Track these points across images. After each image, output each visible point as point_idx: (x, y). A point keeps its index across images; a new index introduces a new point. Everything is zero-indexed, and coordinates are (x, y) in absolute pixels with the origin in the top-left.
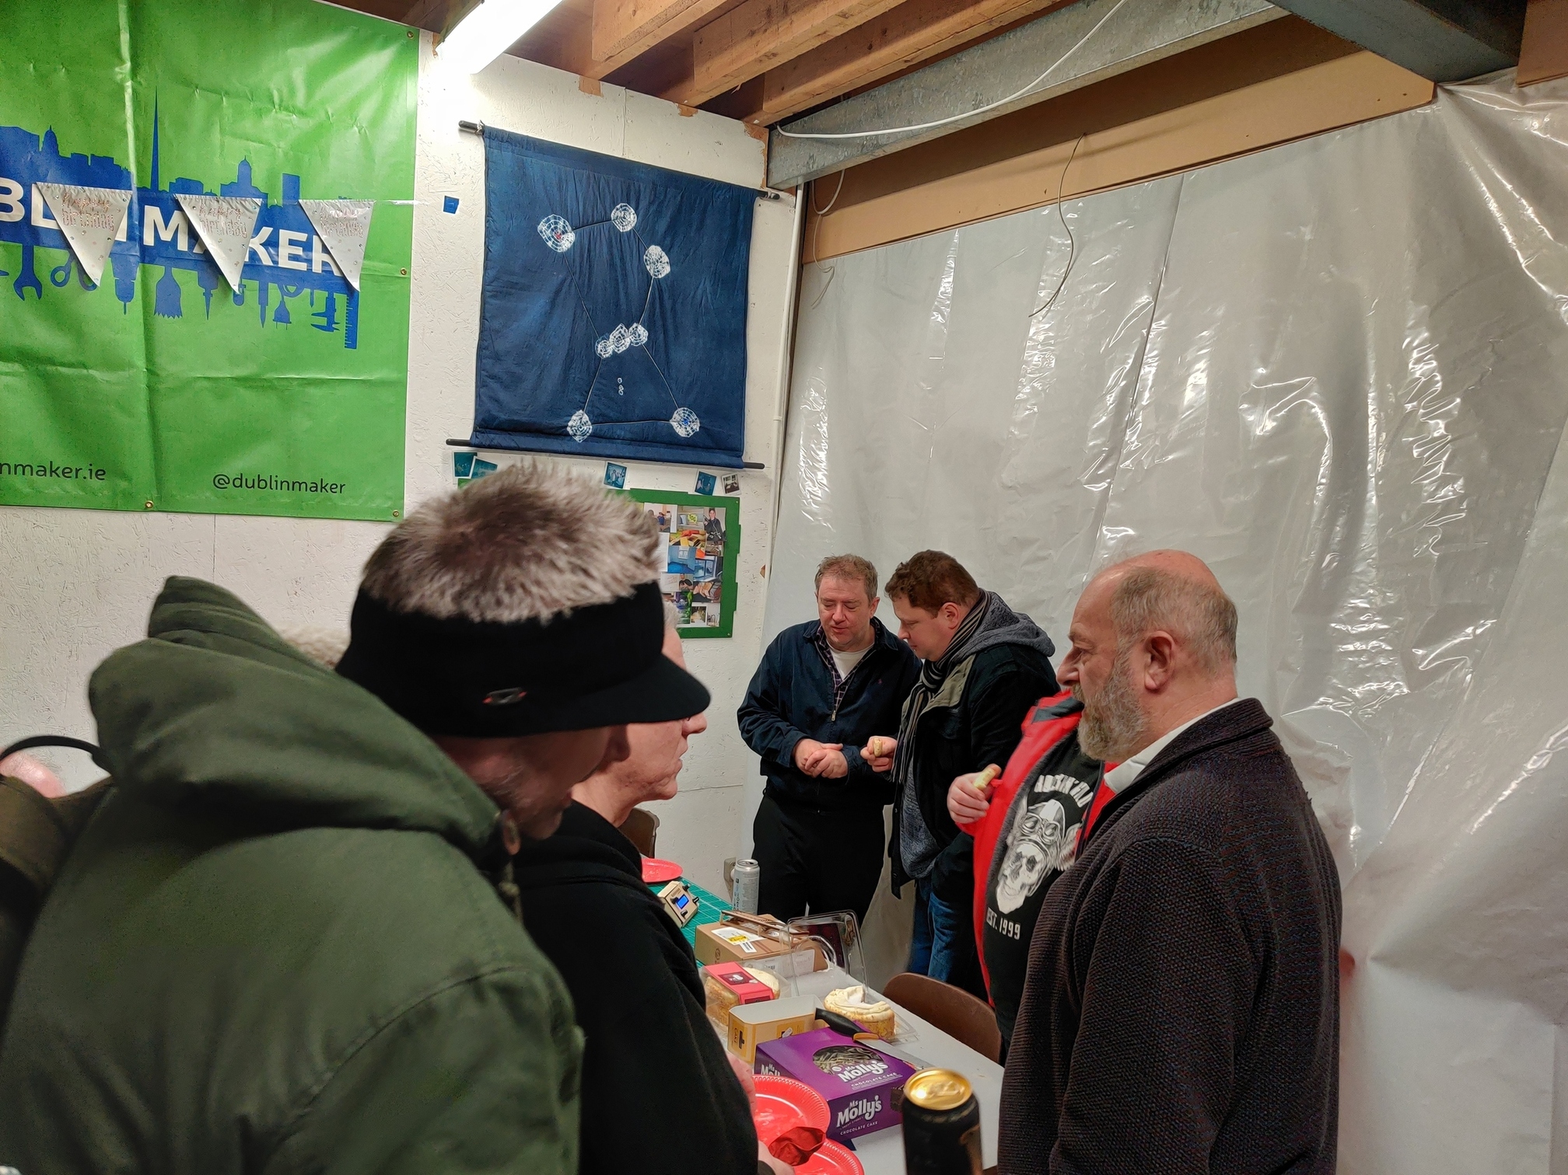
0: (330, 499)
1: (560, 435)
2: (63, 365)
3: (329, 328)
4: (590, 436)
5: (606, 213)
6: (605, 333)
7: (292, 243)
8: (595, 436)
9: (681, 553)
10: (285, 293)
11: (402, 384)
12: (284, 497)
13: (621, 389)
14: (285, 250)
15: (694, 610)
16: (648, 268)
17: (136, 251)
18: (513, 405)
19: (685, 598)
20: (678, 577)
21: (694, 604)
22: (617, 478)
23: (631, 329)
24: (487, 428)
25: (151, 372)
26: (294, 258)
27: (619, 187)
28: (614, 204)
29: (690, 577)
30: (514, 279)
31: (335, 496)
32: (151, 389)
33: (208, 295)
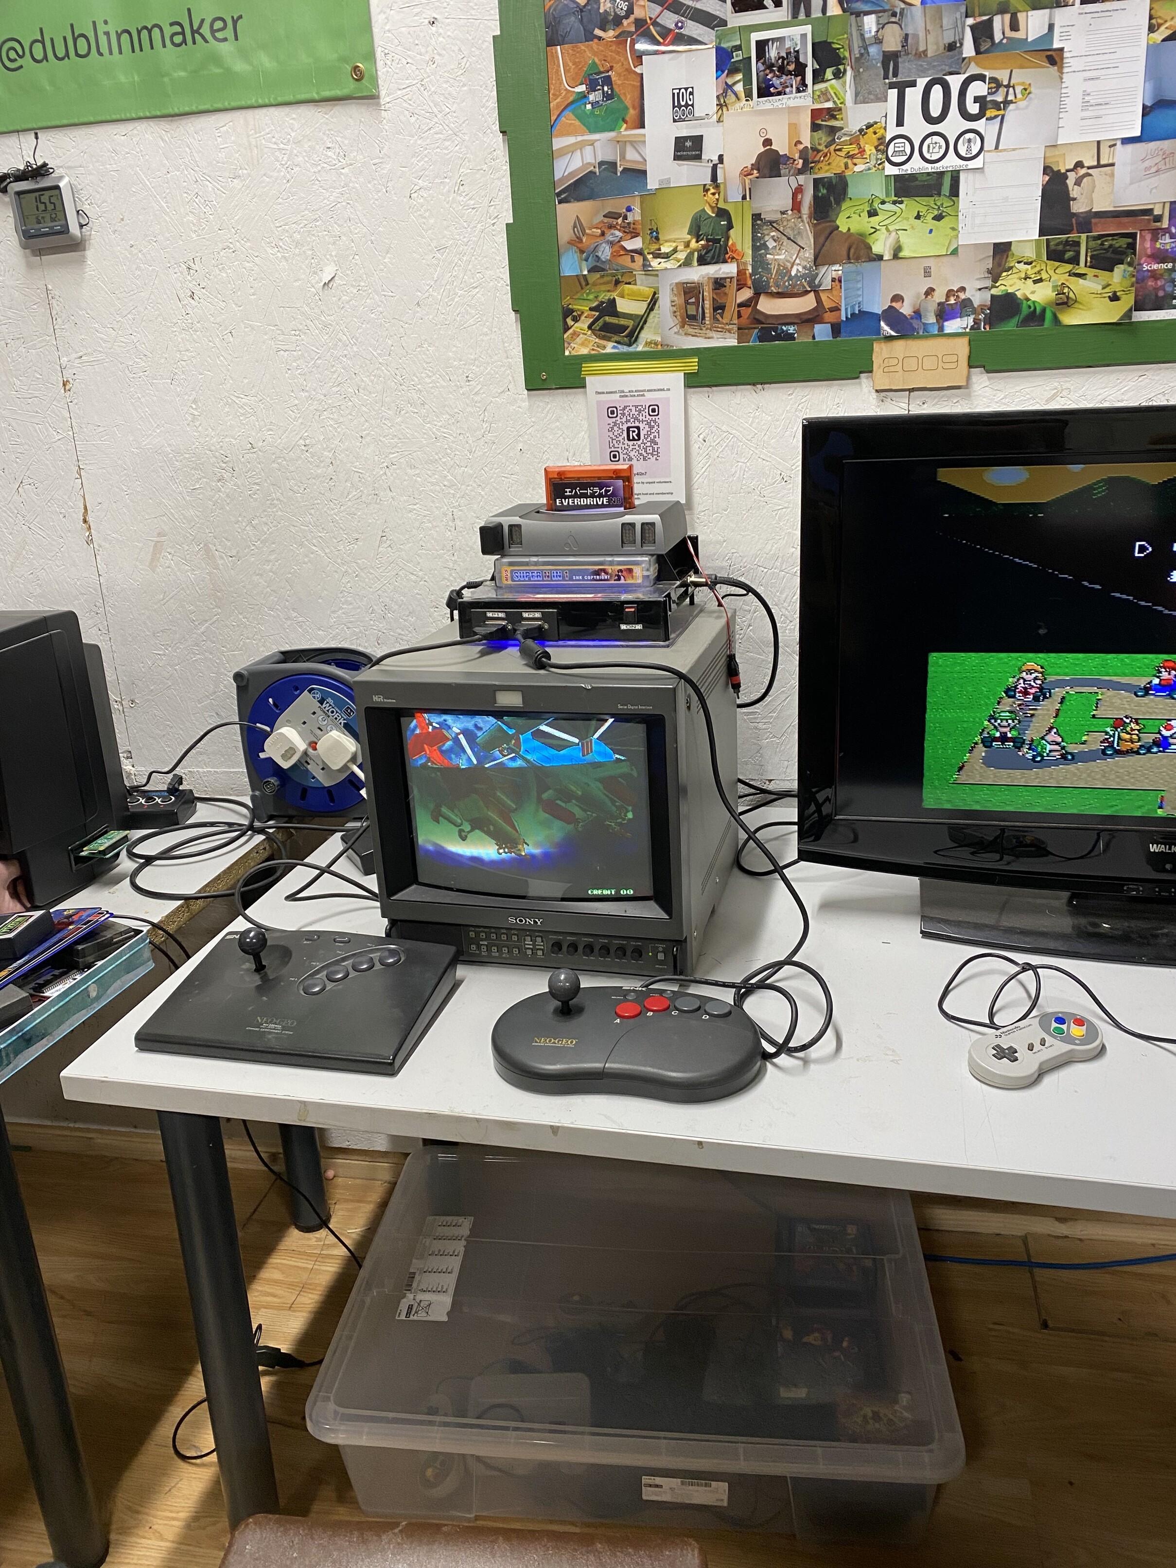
31: (226, 49)
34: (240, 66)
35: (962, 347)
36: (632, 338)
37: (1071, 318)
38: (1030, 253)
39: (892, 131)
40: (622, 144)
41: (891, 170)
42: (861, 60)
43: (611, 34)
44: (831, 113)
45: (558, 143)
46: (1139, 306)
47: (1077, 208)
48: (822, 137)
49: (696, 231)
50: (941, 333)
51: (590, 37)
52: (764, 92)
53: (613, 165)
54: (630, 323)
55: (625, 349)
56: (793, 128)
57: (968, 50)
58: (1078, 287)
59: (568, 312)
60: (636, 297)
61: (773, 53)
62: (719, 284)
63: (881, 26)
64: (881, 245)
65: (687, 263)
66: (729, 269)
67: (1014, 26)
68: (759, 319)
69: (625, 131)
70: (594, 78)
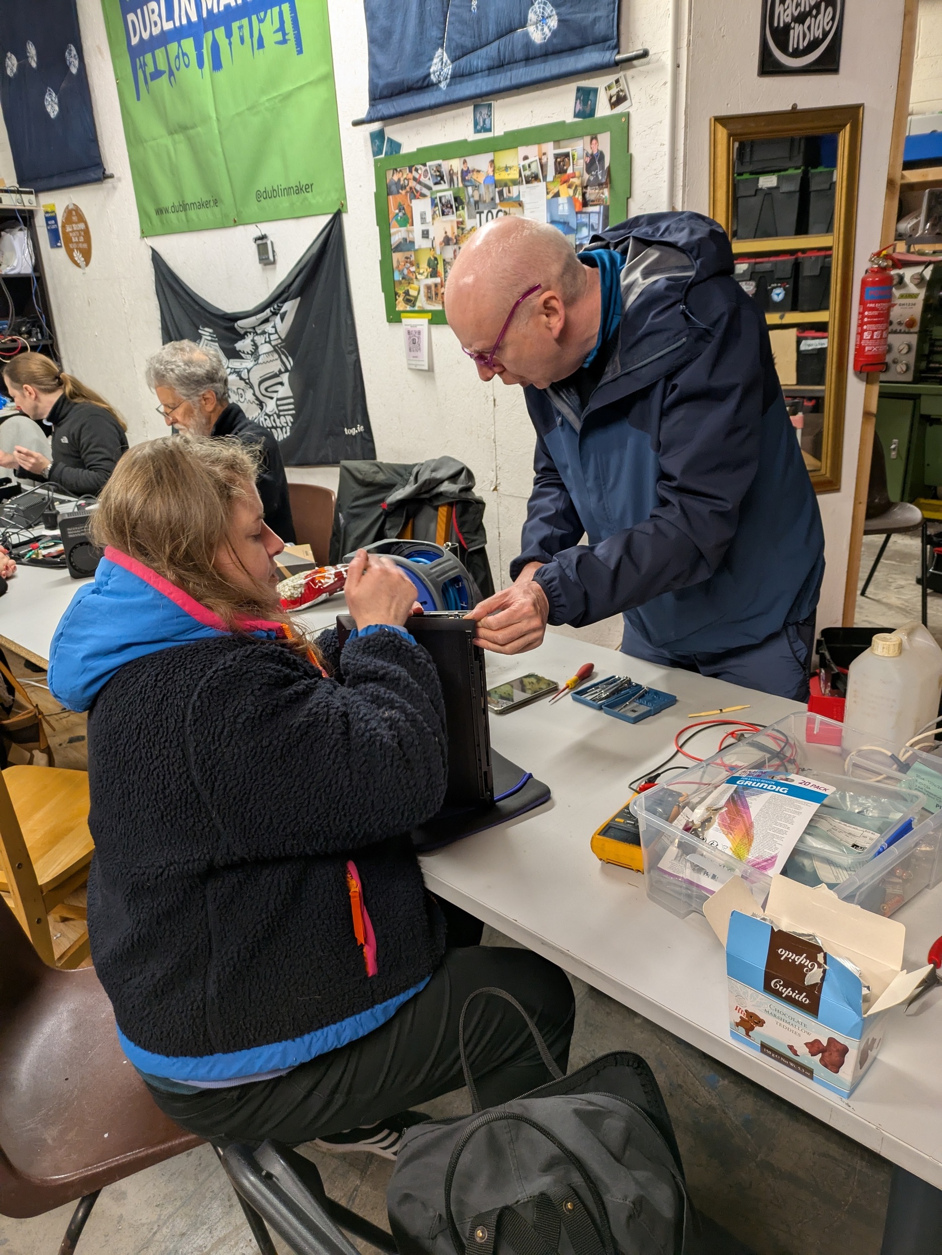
1: (426, 87)
3: (284, 41)
4: (454, 77)
8: (457, 77)
9: (561, 208)
10: (261, 21)
11: (329, 77)
12: (284, 202)
13: (474, 3)
17: (202, 26)
18: (389, 68)
24: (377, 97)
25: (218, 119)
31: (309, 195)
32: (220, 133)
33: (230, 44)
34: (313, 201)
36: (414, 305)
42: (469, 203)
43: (403, 192)
44: (462, 223)
45: (392, 231)
48: (460, 231)
49: (429, 265)
51: (398, 193)
52: (443, 214)
53: (405, 240)
54: (413, 299)
55: (412, 309)
56: (452, 227)
59: (396, 294)
60: (414, 289)
61: (443, 201)
62: (436, 285)
63: (473, 191)
65: (427, 277)
66: (437, 280)
67: (509, 192)
69: (409, 227)
70: (401, 208)
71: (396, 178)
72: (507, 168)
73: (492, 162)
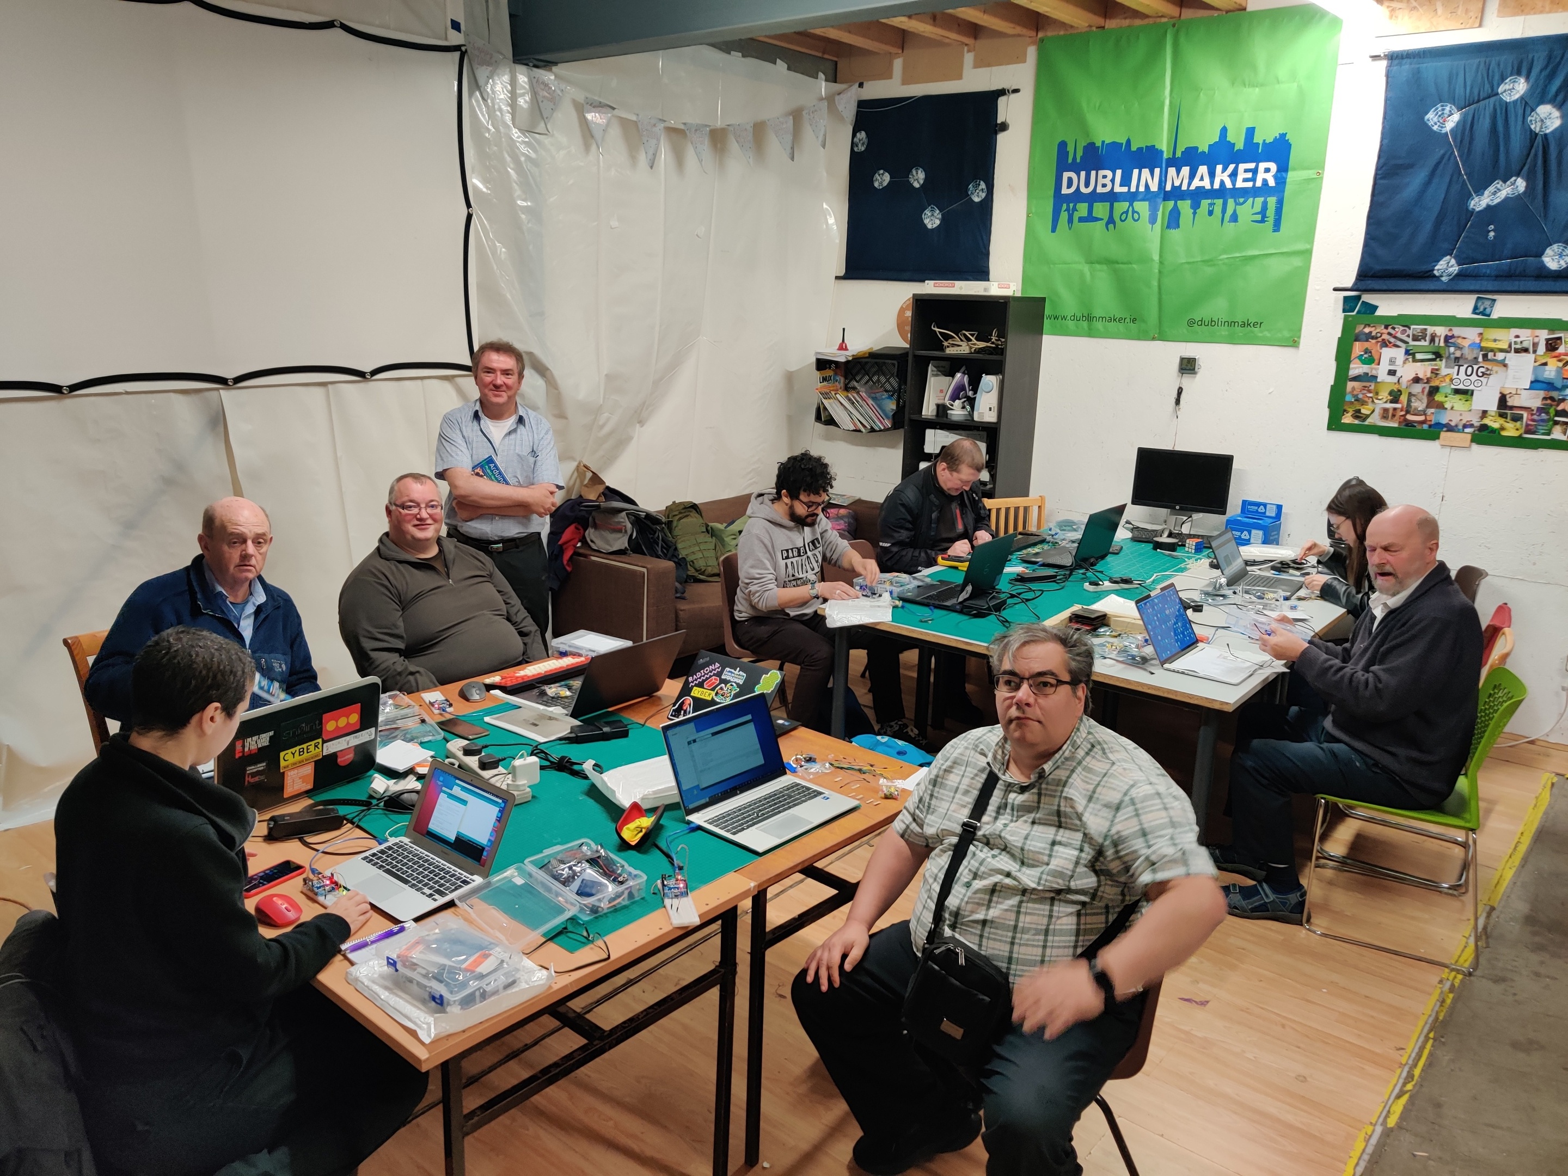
0: (1252, 332)
1: (1428, 277)
2: (1122, 263)
3: (1263, 221)
4: (1457, 275)
5: (1492, 90)
6: (1480, 190)
7: (1246, 171)
8: (1460, 276)
9: (1547, 373)
10: (1237, 204)
11: (1307, 254)
12: (1224, 331)
13: (1492, 234)
14: (1241, 176)
15: (1556, 423)
16: (1533, 127)
17: (1162, 196)
18: (1388, 259)
19: (1547, 413)
20: (1542, 394)
21: (1557, 419)
22: (1485, 309)
23: (1508, 183)
24: (1365, 276)
25: (1161, 262)
26: (1245, 180)
27: (1510, 65)
28: (1503, 79)
29: (1555, 394)
30: (1400, 162)
31: (1256, 330)
32: (1160, 272)
33: (1195, 213)
34: (1259, 334)
35: (1469, 437)
36: (1364, 420)
37: (1504, 433)
38: (1493, 414)
39: (1455, 376)
40: (1372, 369)
41: (1453, 387)
42: (1448, 358)
43: (1374, 341)
44: (1437, 370)
45: (1352, 366)
46: (1526, 432)
47: (1509, 404)
48: (1433, 375)
49: (1391, 393)
50: (1463, 432)
51: (1367, 341)
53: (1366, 374)
54: (1363, 416)
55: (1362, 423)
56: (1425, 372)
57: (1480, 359)
58: (1507, 425)
59: (1345, 411)
60: (1368, 409)
62: (1395, 409)
63: (1455, 350)
64: (1447, 405)
65: (1386, 402)
66: (1399, 406)
67: (1495, 356)
68: (1406, 420)
69: (1373, 366)
70: (1367, 351)
71: (1367, 330)
72: (1495, 340)
73: (1481, 334)
